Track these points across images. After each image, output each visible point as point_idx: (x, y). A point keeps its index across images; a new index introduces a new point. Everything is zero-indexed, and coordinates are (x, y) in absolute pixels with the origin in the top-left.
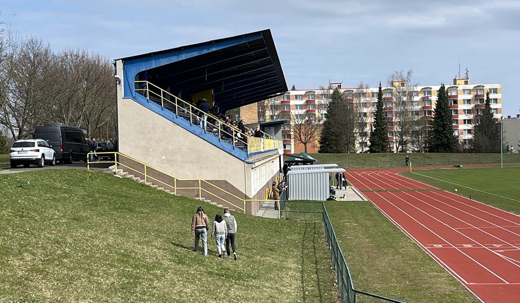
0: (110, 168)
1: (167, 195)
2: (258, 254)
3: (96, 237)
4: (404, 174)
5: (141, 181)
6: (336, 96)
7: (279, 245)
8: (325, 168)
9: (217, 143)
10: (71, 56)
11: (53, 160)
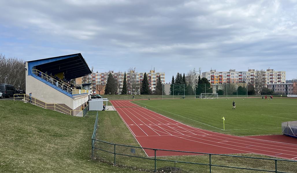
0: (22, 99)
1: (43, 109)
2: (71, 128)
3: (11, 123)
4: (132, 102)
5: (34, 104)
6: (110, 75)
7: (79, 126)
8: (103, 100)
9: (61, 91)
10: (12, 60)
11: (2, 97)
